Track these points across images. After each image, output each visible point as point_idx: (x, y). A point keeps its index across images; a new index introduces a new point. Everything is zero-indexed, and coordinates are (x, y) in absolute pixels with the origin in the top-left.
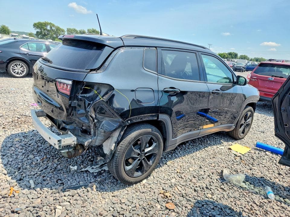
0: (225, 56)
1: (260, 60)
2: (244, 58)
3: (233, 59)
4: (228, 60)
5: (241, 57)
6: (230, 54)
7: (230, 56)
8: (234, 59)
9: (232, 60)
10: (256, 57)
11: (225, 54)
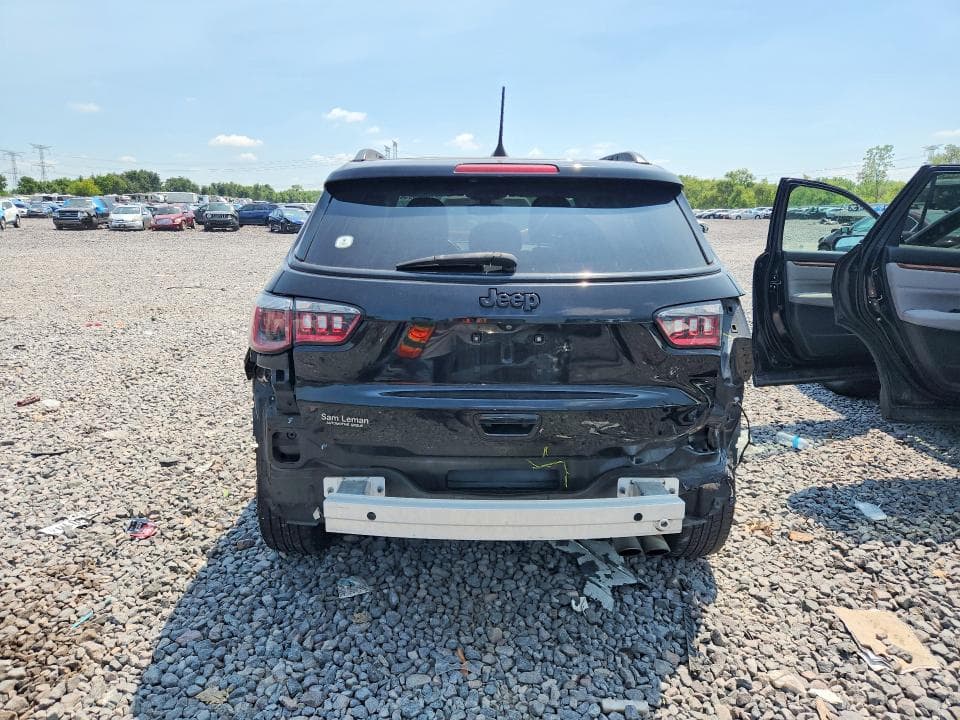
0: (117, 183)
1: (229, 190)
2: (180, 185)
3: (149, 194)
4: (133, 198)
5: (172, 185)
6: (132, 176)
7: (134, 185)
8: (155, 194)
9: (146, 197)
10: (217, 182)
11: (116, 179)
